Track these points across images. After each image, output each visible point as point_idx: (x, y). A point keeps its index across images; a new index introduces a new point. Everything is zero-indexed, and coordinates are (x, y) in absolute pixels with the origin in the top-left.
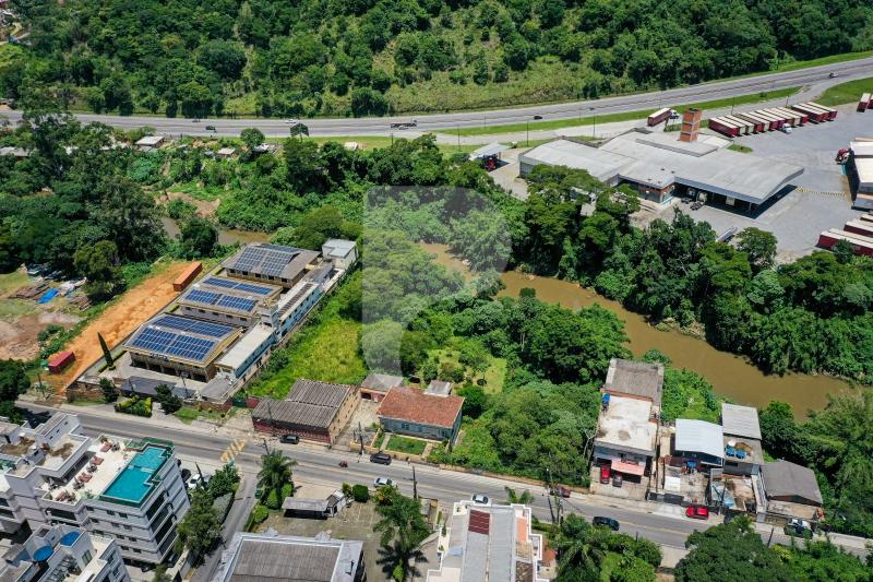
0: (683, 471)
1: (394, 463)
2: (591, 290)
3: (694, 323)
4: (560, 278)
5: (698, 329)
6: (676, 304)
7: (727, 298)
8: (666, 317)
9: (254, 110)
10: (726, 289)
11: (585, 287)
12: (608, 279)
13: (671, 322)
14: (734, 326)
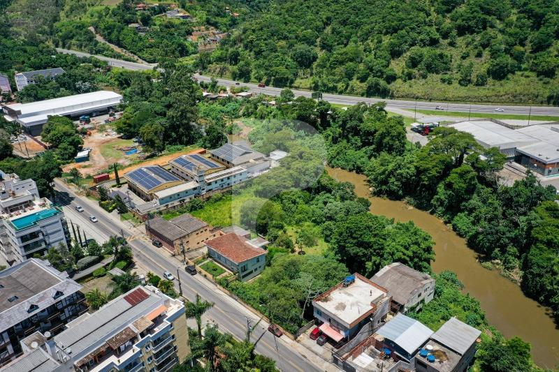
0: (381, 355)
1: (197, 276)
2: (450, 226)
3: (517, 270)
4: (432, 213)
5: (517, 275)
6: (503, 249)
7: (541, 249)
8: (495, 258)
9: (309, 86)
10: (541, 242)
11: (446, 223)
12: (462, 220)
13: (498, 264)
14: (540, 276)
